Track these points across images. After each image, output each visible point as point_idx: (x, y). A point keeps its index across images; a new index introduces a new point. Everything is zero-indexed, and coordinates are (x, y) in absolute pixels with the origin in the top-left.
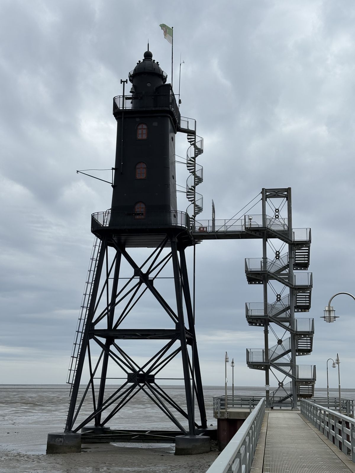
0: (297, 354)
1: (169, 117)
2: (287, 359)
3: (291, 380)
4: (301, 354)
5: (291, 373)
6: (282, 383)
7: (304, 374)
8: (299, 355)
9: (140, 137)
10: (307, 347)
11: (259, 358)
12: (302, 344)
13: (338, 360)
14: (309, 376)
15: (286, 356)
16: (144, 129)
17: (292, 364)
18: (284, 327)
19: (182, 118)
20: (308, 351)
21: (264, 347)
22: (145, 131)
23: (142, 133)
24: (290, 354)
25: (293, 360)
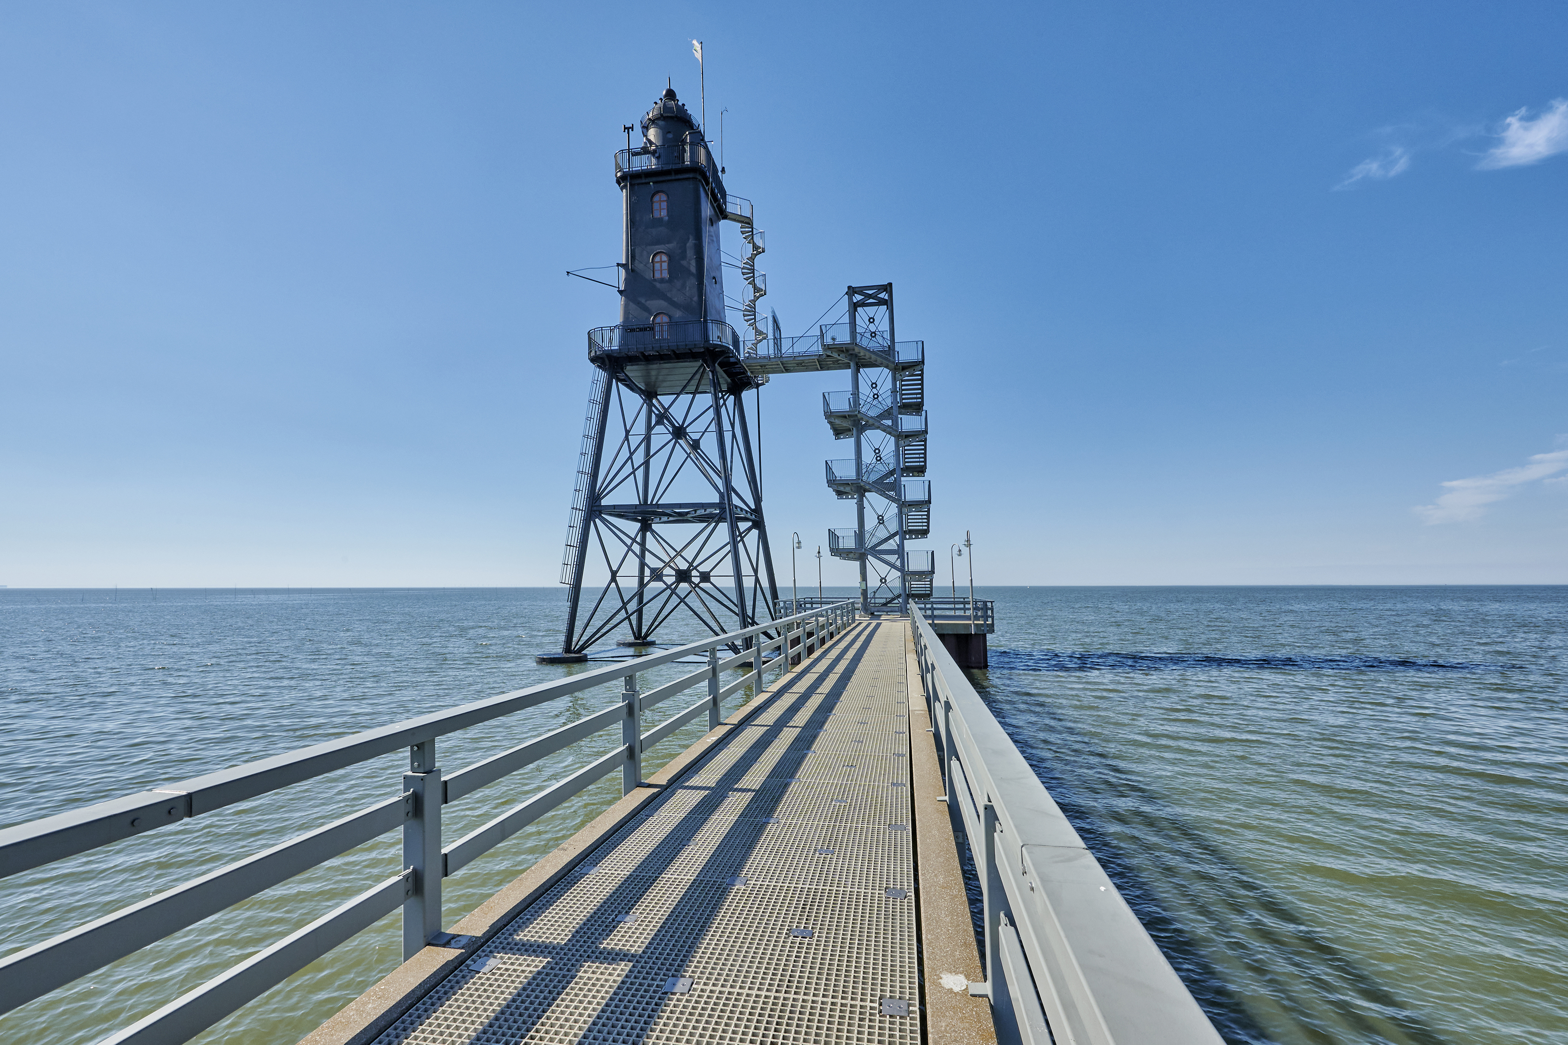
0: (907, 537)
1: (700, 181)
2: (892, 544)
3: (899, 574)
4: (914, 537)
5: (898, 563)
6: (885, 579)
7: (917, 563)
8: (910, 538)
9: (656, 215)
10: (923, 526)
11: (849, 543)
12: (915, 520)
13: (968, 541)
14: (925, 567)
15: (891, 541)
16: (664, 201)
17: (900, 552)
18: (889, 497)
19: (729, 198)
20: (924, 533)
21: (856, 526)
22: (664, 205)
23: (661, 208)
24: (897, 538)
25: (901, 546)
